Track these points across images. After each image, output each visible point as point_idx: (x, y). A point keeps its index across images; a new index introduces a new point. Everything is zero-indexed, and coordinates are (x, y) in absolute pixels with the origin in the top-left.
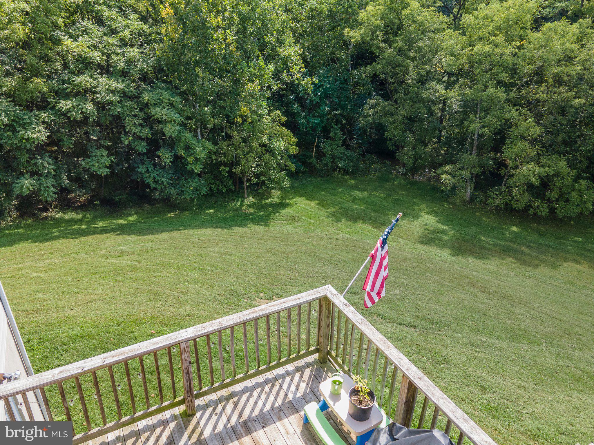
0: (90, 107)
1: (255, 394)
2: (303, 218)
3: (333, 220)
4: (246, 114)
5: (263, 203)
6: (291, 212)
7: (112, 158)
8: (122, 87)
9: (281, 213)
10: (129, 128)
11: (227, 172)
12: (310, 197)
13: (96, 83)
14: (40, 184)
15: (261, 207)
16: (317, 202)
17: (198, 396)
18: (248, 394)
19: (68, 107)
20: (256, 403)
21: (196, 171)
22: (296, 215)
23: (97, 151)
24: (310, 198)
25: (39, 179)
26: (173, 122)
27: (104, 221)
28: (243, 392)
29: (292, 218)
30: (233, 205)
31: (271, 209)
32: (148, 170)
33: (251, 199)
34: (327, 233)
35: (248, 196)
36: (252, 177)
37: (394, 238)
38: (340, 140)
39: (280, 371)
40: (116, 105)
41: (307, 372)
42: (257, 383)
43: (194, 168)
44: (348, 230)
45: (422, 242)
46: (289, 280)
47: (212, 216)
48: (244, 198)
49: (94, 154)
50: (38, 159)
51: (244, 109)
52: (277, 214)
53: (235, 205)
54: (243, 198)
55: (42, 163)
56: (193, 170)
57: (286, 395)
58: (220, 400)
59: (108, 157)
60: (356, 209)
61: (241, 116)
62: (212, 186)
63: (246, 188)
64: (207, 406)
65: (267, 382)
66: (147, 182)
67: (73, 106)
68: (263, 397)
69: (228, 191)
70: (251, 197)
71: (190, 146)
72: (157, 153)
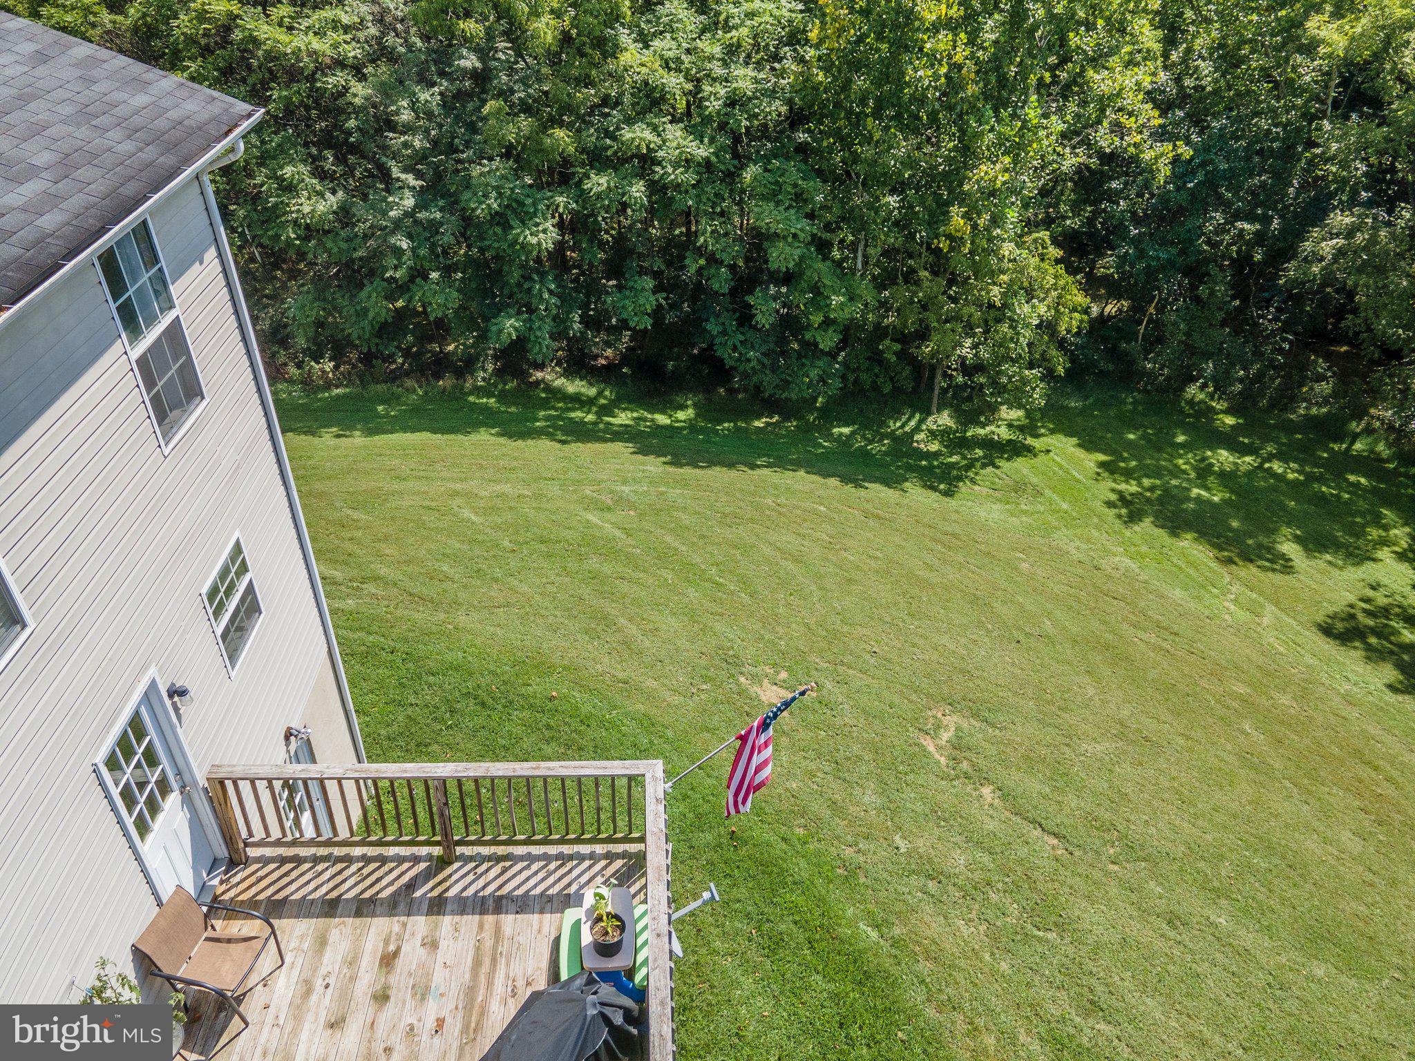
0: (638, 190)
1: (535, 867)
2: (1047, 492)
3: (1119, 516)
4: (959, 235)
5: (969, 434)
6: (1025, 471)
7: (661, 296)
8: (705, 154)
9: (998, 467)
10: (702, 239)
11: (895, 353)
12: (1091, 442)
13: (658, 141)
14: (531, 329)
15: (958, 443)
16: (1102, 457)
17: (459, 843)
18: (525, 863)
19: (600, 189)
20: (528, 879)
21: (821, 346)
22: (1035, 480)
23: (636, 278)
24: (1088, 444)
25: (530, 320)
26: (790, 240)
27: (632, 411)
28: (522, 858)
29: (1019, 487)
30: (898, 424)
31: (979, 452)
32: (725, 329)
33: (945, 419)
34: (1084, 546)
35: (939, 411)
36: (955, 370)
37: (1254, 601)
38: (1220, 309)
39: (585, 849)
40: (687, 192)
41: (619, 863)
42: (545, 853)
43: (819, 339)
44: (1144, 549)
45: (1326, 630)
46: (868, 657)
47: (845, 442)
48: (929, 413)
49: (631, 284)
50: (535, 282)
51: (957, 219)
52: (990, 469)
53: (902, 426)
54: (927, 412)
55: (540, 290)
56: (816, 344)
57: (569, 885)
58: (489, 858)
59: (654, 293)
60: (1198, 499)
61: (949, 237)
62: (863, 376)
63: (936, 392)
64: (471, 859)
65: (559, 857)
66: (718, 354)
67: (609, 187)
68: (541, 875)
69: (897, 391)
70: (946, 413)
71: (822, 290)
72: (747, 298)
